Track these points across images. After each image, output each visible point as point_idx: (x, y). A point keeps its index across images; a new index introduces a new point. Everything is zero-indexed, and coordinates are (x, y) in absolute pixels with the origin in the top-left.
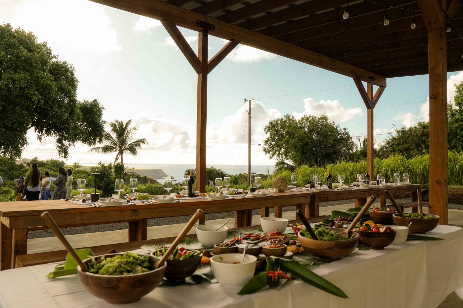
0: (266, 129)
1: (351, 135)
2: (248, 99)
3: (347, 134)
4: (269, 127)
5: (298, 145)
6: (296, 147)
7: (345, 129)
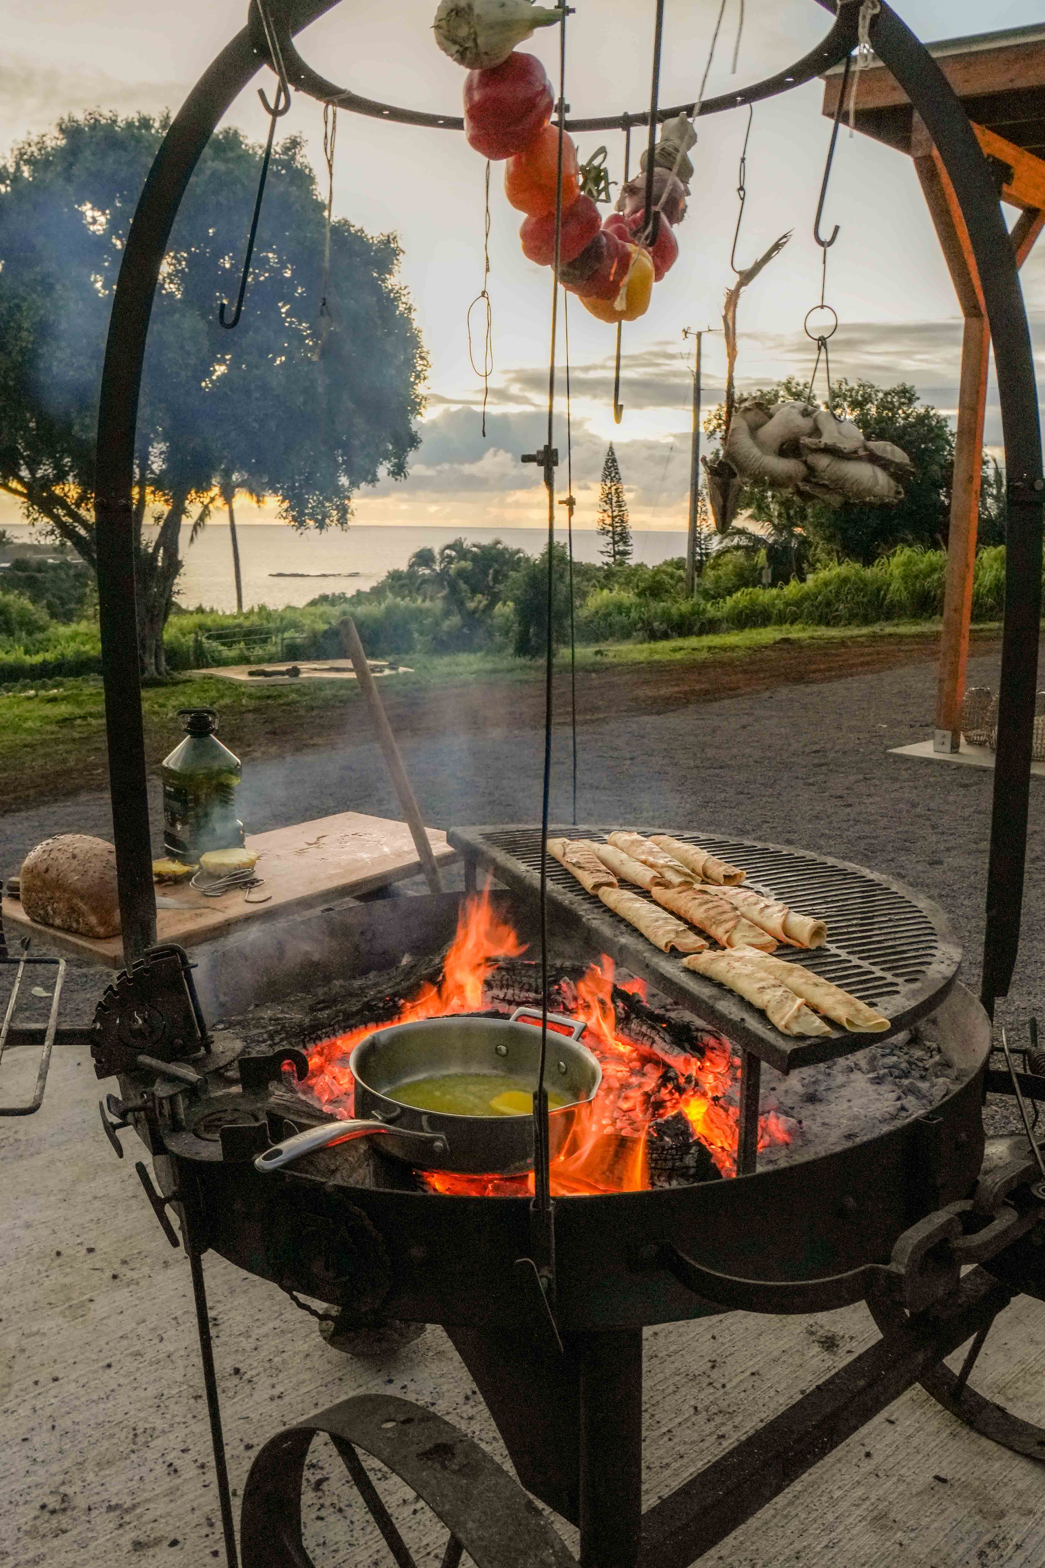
2: (695, 330)
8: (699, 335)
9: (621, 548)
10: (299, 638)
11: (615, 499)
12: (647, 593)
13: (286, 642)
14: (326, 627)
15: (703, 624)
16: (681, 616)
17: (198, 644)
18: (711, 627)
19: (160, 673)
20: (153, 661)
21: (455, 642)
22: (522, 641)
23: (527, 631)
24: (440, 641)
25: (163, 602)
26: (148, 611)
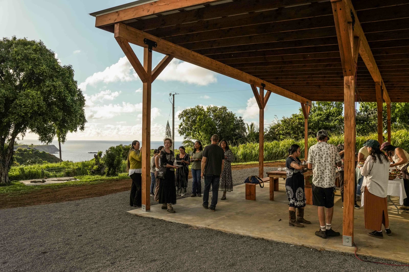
1: (245, 122)
2: (172, 94)
3: (242, 121)
4: (182, 115)
5: (208, 129)
6: (206, 130)
7: (240, 117)
8: (174, 95)
10: (70, 170)
11: (169, 134)
13: (66, 171)
14: (77, 167)
17: (43, 172)
20: (4, 179)
21: (96, 172)
22: (108, 172)
23: (110, 169)
24: (92, 172)
25: (8, 162)
26: (3, 165)
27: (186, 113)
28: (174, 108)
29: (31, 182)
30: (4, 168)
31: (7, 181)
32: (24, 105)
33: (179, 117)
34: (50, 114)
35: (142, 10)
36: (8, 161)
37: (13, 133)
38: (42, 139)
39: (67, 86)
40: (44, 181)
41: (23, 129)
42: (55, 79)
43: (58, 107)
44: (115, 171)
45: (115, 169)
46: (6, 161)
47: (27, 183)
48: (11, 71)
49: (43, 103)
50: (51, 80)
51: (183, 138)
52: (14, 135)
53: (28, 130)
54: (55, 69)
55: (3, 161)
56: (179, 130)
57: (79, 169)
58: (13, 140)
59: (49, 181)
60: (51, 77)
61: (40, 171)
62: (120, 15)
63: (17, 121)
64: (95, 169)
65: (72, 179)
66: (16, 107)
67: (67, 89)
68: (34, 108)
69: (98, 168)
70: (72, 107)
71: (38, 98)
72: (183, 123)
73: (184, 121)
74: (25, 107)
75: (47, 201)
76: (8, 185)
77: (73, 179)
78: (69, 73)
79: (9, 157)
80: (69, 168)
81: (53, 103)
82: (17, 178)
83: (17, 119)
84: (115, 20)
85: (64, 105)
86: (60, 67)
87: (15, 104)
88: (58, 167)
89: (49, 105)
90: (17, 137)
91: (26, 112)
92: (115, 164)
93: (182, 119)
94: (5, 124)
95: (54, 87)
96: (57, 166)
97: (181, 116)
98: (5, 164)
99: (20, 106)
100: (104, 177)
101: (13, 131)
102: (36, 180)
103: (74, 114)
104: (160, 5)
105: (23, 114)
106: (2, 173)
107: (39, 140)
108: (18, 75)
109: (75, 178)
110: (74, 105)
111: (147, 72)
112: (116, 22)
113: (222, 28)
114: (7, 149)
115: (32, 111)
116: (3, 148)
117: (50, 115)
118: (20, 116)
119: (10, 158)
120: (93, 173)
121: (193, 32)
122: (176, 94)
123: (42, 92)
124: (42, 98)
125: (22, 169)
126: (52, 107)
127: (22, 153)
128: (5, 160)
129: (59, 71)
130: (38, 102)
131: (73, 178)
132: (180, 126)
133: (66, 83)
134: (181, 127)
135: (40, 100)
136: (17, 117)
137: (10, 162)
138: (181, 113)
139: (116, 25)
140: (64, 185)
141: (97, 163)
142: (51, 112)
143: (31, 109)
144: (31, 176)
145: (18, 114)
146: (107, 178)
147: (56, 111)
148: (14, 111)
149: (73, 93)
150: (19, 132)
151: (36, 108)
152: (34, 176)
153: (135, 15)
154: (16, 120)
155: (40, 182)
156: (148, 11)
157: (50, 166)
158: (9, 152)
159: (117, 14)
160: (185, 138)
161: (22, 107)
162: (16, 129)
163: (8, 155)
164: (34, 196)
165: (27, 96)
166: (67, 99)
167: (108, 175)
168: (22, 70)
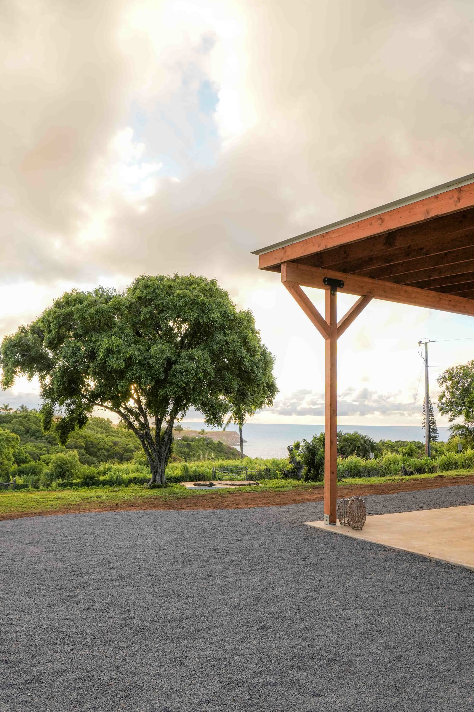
0: (439, 379)
2: (424, 341)
4: (444, 377)
8: (426, 344)
9: (433, 435)
10: (254, 472)
12: (407, 455)
13: (248, 473)
14: (265, 467)
15: (430, 468)
16: (421, 465)
17: (214, 472)
18: (432, 470)
19: (162, 483)
20: (160, 478)
21: (291, 474)
22: (307, 474)
23: (309, 471)
24: (284, 474)
25: (165, 454)
26: (159, 458)
27: (450, 375)
28: (427, 367)
29: (195, 485)
30: (160, 462)
31: (164, 481)
32: (186, 371)
33: (439, 382)
34: (221, 383)
35: (311, 244)
36: (165, 452)
37: (173, 411)
38: (209, 421)
39: (245, 341)
40: (211, 485)
41: (185, 405)
42: (227, 331)
43: (232, 373)
44: (318, 474)
45: (318, 471)
46: (163, 452)
47: (189, 485)
48: (171, 324)
49: (210, 368)
50: (222, 333)
51: (447, 420)
52: (173, 415)
53: (192, 408)
54: (228, 316)
55: (158, 452)
56: (439, 407)
57: (268, 470)
58: (171, 422)
59: (219, 485)
60: (223, 329)
61: (210, 471)
62: (286, 253)
63: (177, 394)
64: (288, 469)
65: (252, 484)
66: (175, 375)
67: (245, 345)
68: (198, 375)
69: (294, 469)
70: (253, 372)
71: (205, 360)
72: (446, 392)
73: (448, 389)
74: (186, 375)
75: (207, 507)
76: (165, 487)
77: (254, 484)
78: (248, 321)
79: (166, 446)
80: (253, 468)
81: (226, 367)
82: (178, 480)
83: (176, 391)
84: (282, 259)
85: (240, 370)
86: (234, 315)
87: (175, 371)
88: (236, 466)
89: (219, 370)
90: (177, 417)
91: (188, 381)
92: (317, 462)
93: (444, 385)
94: (161, 398)
95: (227, 343)
96: (236, 464)
97: (443, 380)
98: (162, 456)
99: (181, 372)
100: (300, 482)
101: (171, 408)
102: (202, 483)
103: (255, 382)
104: (333, 236)
105: (183, 385)
106: (157, 469)
107: (205, 422)
108: (179, 328)
109: (257, 483)
110: (255, 369)
111: (329, 325)
112: (282, 261)
113: (428, 254)
114: (164, 435)
115: (196, 380)
116: (159, 433)
117: (221, 385)
118: (180, 387)
119: (168, 447)
120: (286, 476)
121: (390, 262)
122: (430, 342)
123: (212, 352)
124: (209, 360)
125: (186, 468)
126: (224, 374)
127: (189, 444)
128: (161, 450)
129: (233, 320)
130: (204, 367)
131: (255, 482)
132: (441, 398)
133: (243, 337)
134: (444, 400)
135: (207, 363)
136: (176, 389)
137: (167, 453)
138: (442, 375)
139: (282, 266)
140: (238, 491)
141: (292, 459)
142: (222, 380)
143: (194, 377)
144: (197, 477)
145: (178, 385)
146: (304, 483)
147: (229, 379)
148: (172, 380)
149: (253, 352)
150: (180, 410)
151: (201, 375)
152: (202, 478)
153: (305, 251)
154: (175, 393)
155: (207, 485)
156: (319, 246)
157: (225, 464)
158: (166, 439)
159: (283, 251)
160: (451, 420)
161: (182, 374)
162: (176, 406)
163: (165, 443)
164: (192, 502)
165: (191, 358)
166: (244, 361)
167: (307, 479)
168: (184, 321)
